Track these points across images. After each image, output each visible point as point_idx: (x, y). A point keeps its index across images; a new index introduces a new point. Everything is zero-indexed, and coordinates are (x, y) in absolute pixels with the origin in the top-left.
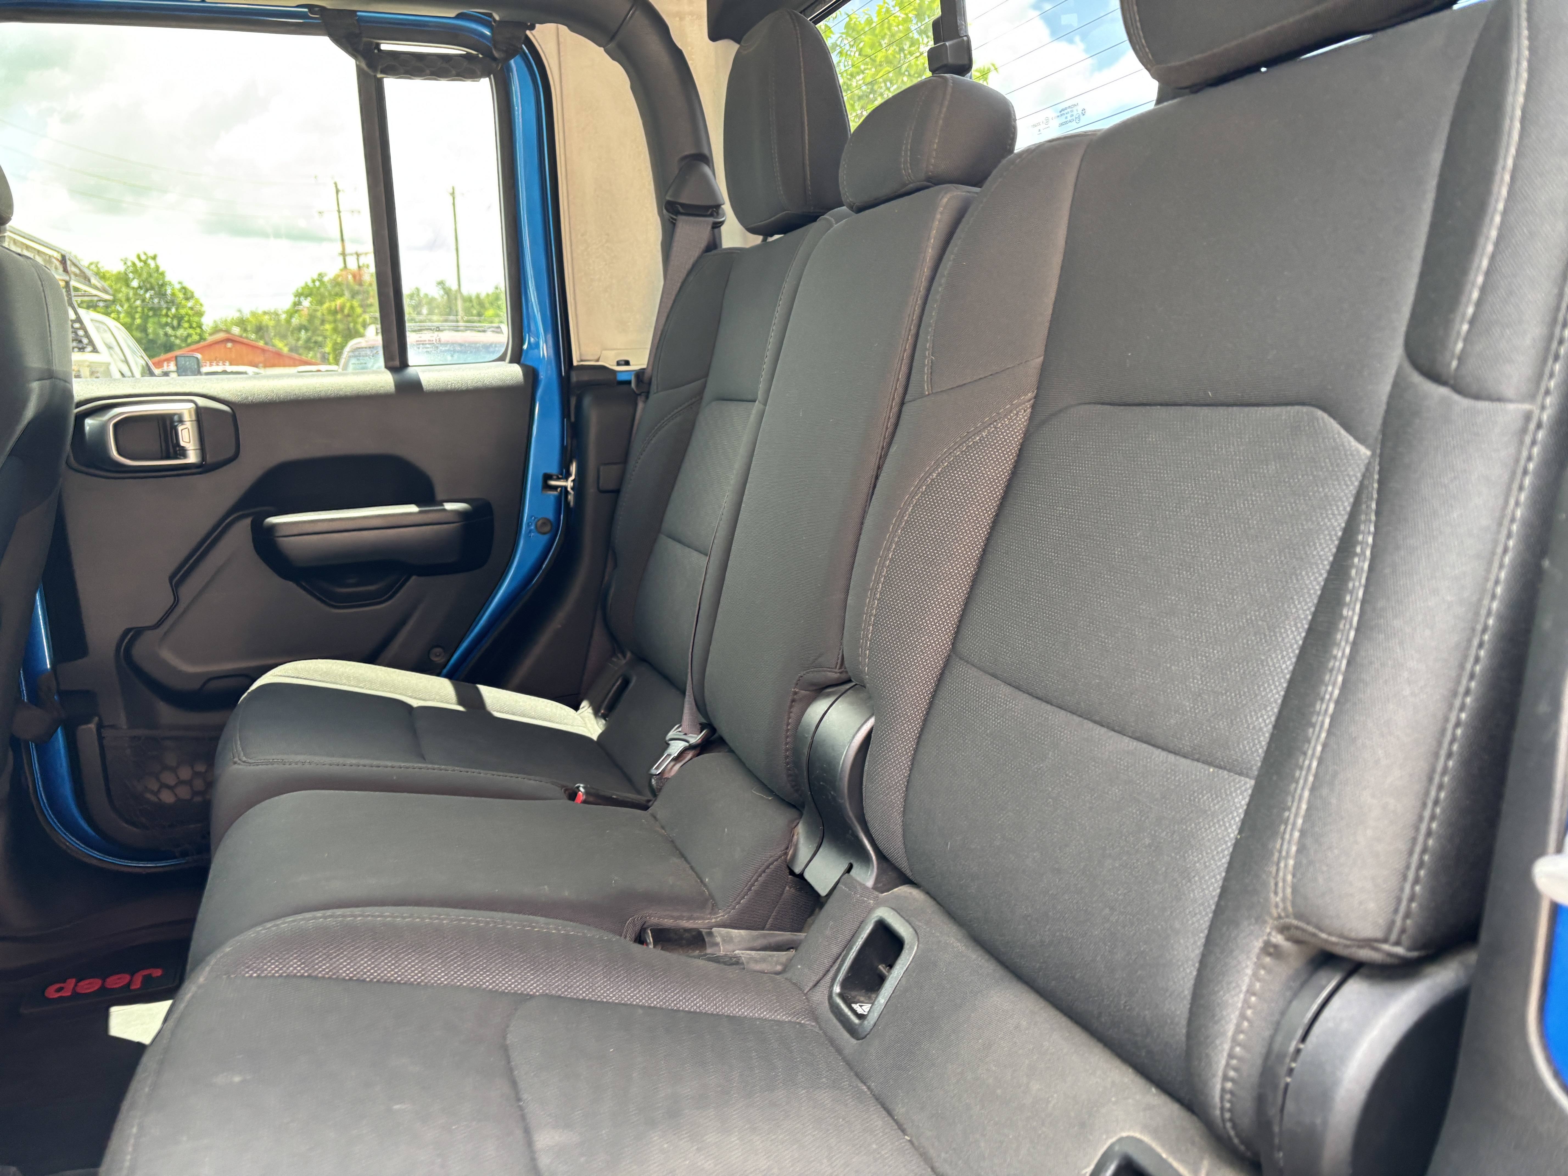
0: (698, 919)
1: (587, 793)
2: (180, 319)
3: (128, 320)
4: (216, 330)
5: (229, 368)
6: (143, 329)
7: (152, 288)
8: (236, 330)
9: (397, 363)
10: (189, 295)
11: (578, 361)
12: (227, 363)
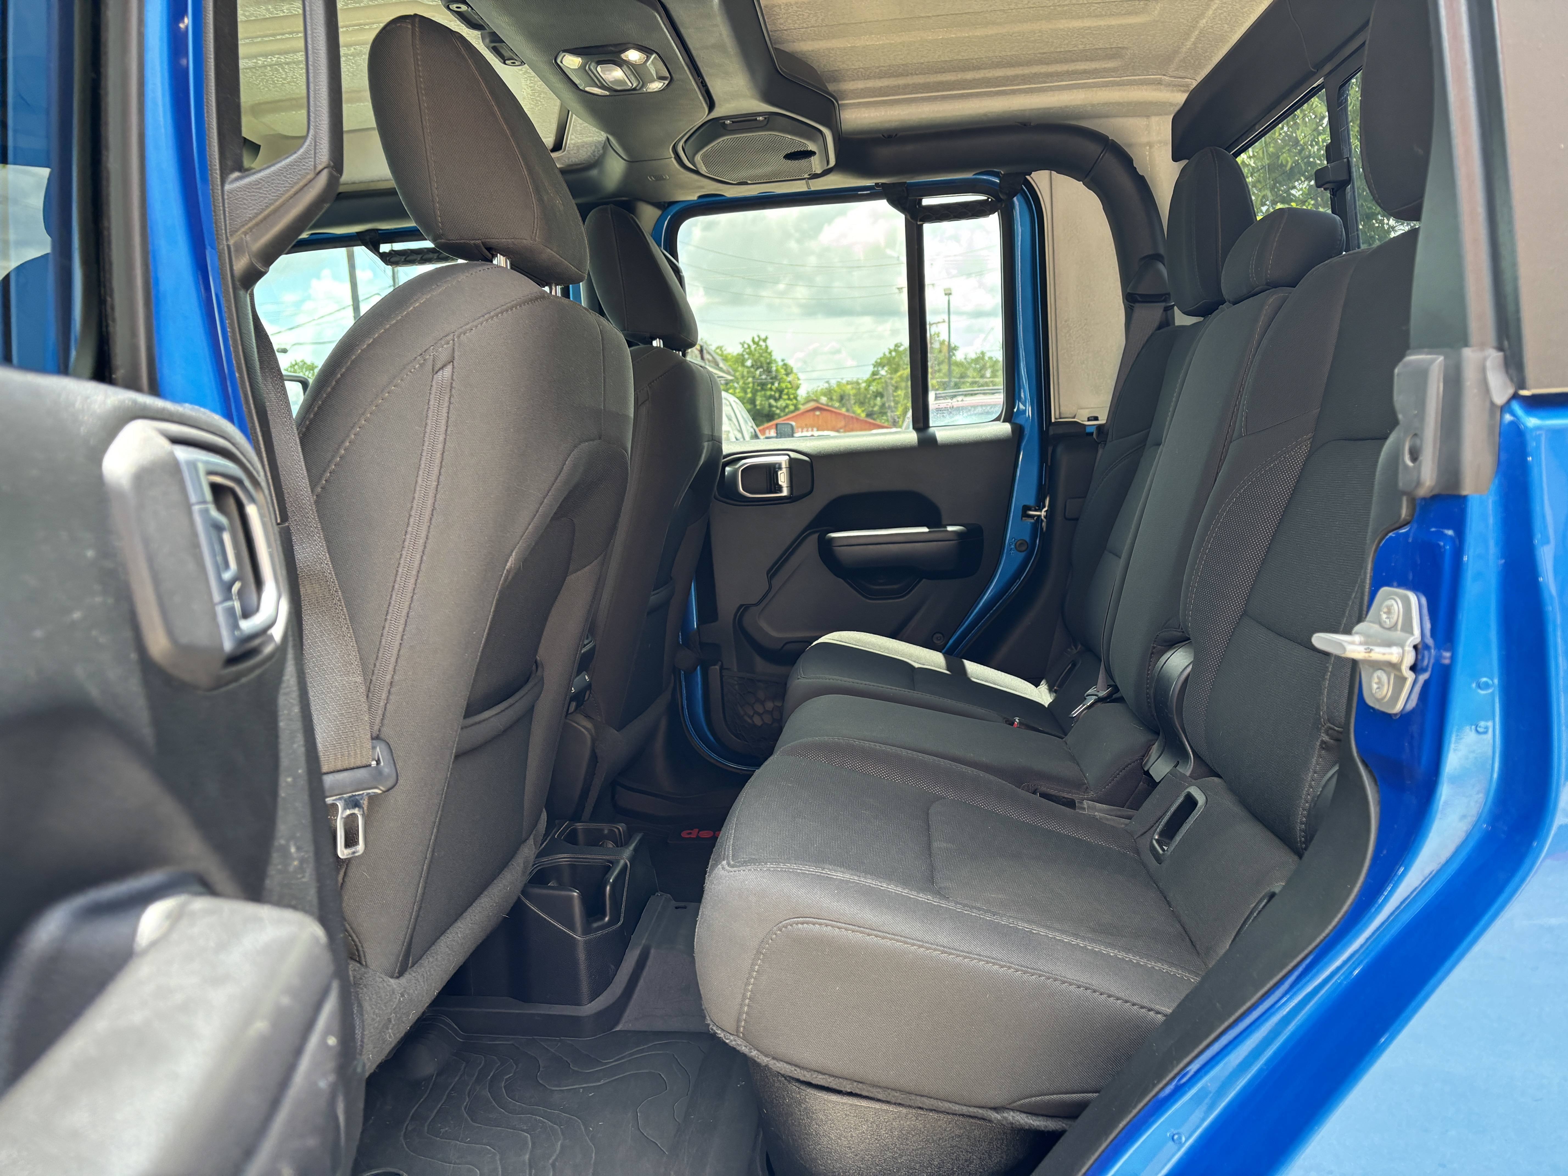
0: (1075, 794)
1: (1020, 723)
2: (781, 391)
3: (742, 394)
4: (808, 400)
5: (816, 433)
6: (752, 401)
7: (761, 367)
8: (824, 400)
9: (921, 425)
10: (789, 371)
11: (1056, 419)
12: (815, 429)
